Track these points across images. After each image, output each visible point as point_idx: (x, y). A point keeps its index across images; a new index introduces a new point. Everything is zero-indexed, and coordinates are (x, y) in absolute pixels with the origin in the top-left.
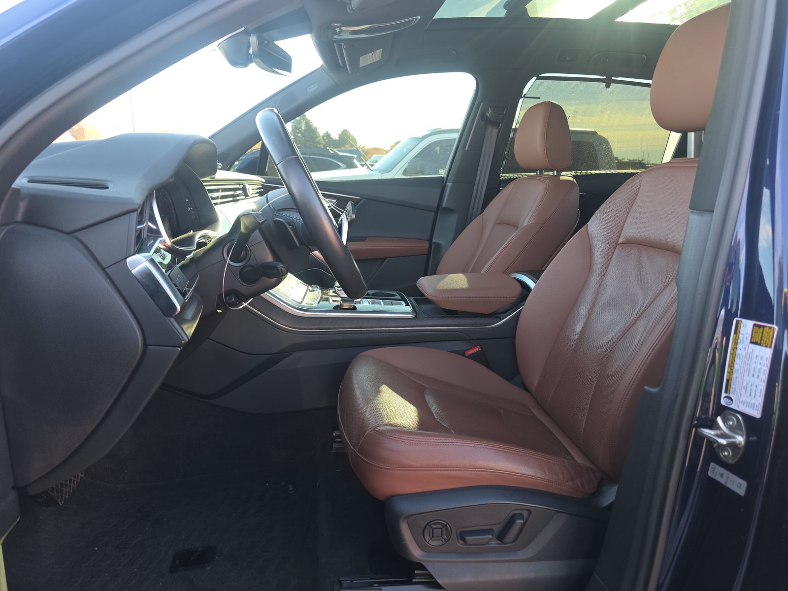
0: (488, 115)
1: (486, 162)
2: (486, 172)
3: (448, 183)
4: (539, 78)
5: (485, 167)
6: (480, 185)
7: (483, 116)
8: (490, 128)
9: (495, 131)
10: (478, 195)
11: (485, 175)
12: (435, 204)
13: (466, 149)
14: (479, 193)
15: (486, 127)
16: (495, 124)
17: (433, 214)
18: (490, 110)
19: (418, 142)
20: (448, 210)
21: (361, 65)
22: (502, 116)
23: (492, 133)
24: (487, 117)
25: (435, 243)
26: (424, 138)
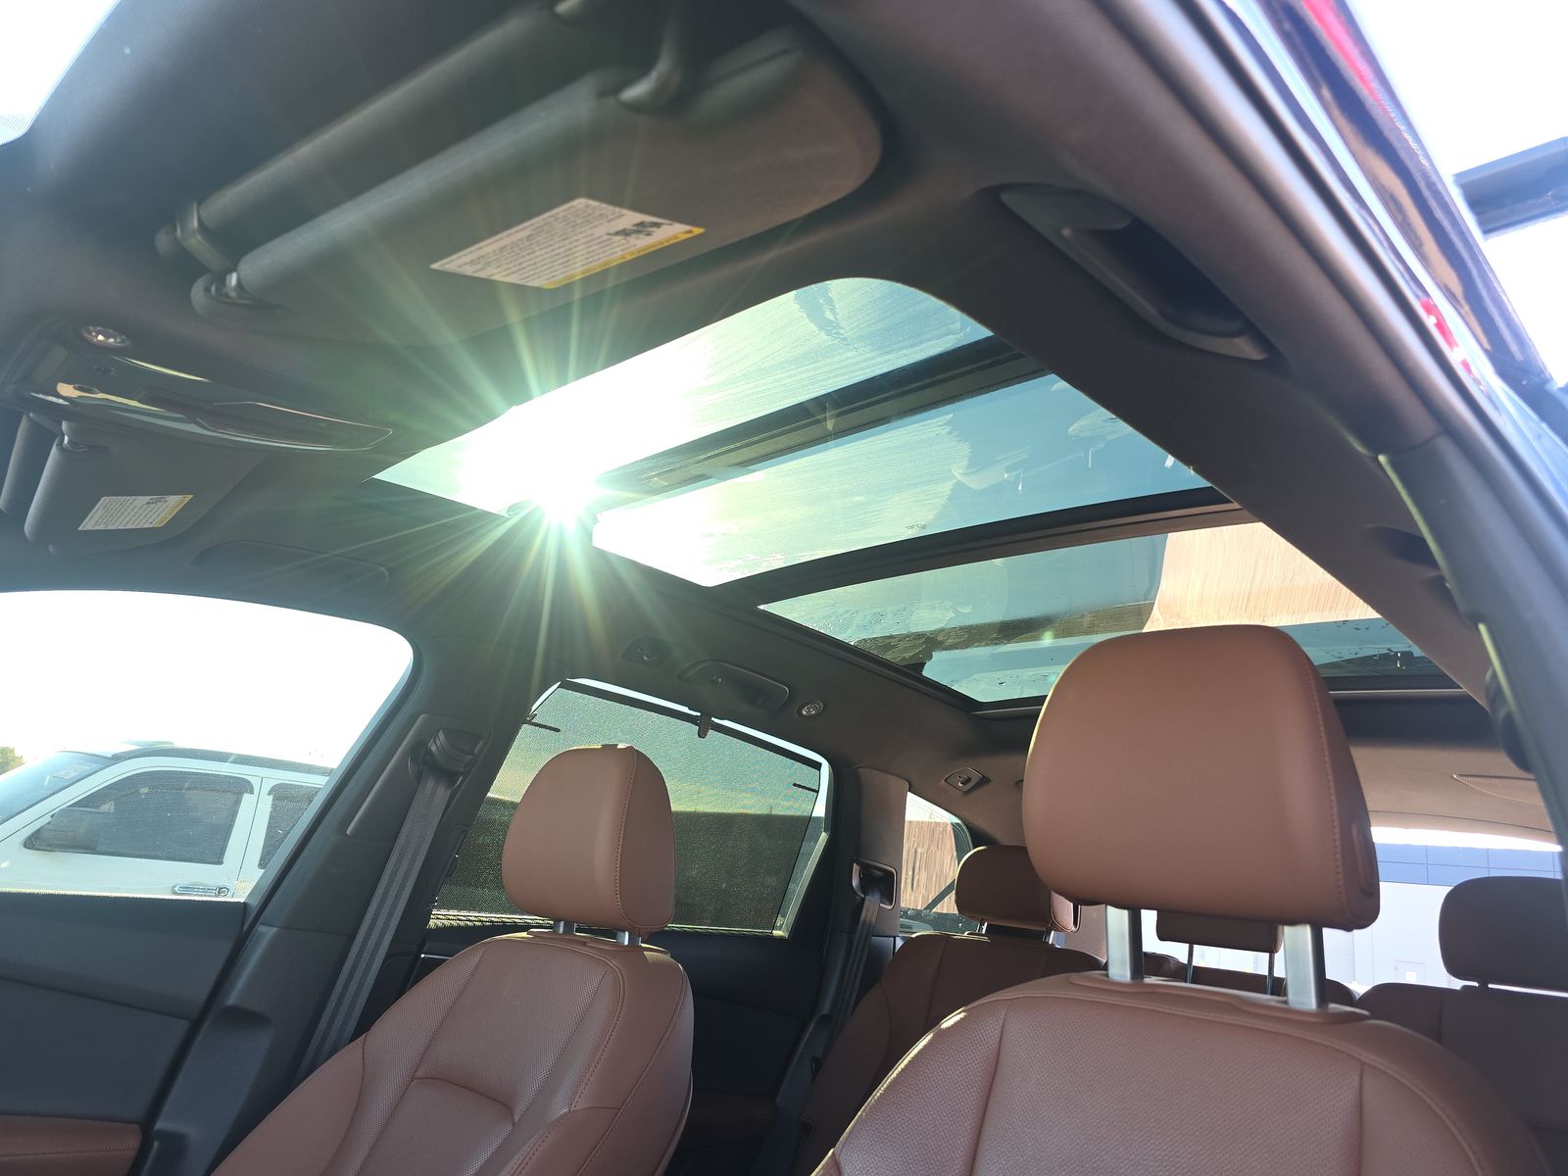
0: (434, 748)
1: (400, 875)
2: (394, 905)
3: (262, 928)
4: (566, 685)
5: (395, 888)
6: (371, 943)
7: (419, 749)
8: (430, 784)
9: (442, 793)
10: (359, 974)
11: (390, 915)
12: (201, 995)
13: (348, 832)
14: (362, 966)
15: (419, 778)
16: (445, 773)
17: (181, 1027)
18: (441, 735)
19: (95, 766)
20: (245, 1018)
21: (89, 524)
22: (470, 757)
23: (434, 797)
24: (429, 752)
25: (164, 1135)
26: (117, 758)
